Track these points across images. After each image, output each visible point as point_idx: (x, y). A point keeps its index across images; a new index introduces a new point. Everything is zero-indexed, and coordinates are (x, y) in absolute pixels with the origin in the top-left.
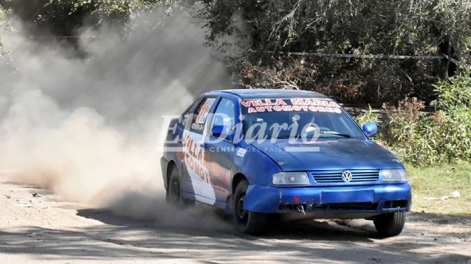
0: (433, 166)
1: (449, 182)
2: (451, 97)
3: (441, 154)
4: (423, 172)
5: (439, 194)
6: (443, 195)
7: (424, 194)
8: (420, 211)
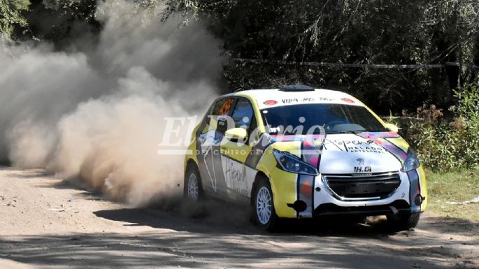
0: (452, 171)
1: (468, 187)
2: (470, 103)
3: (460, 160)
4: (442, 177)
5: (461, 199)
6: (464, 200)
7: (445, 199)
8: (445, 216)
